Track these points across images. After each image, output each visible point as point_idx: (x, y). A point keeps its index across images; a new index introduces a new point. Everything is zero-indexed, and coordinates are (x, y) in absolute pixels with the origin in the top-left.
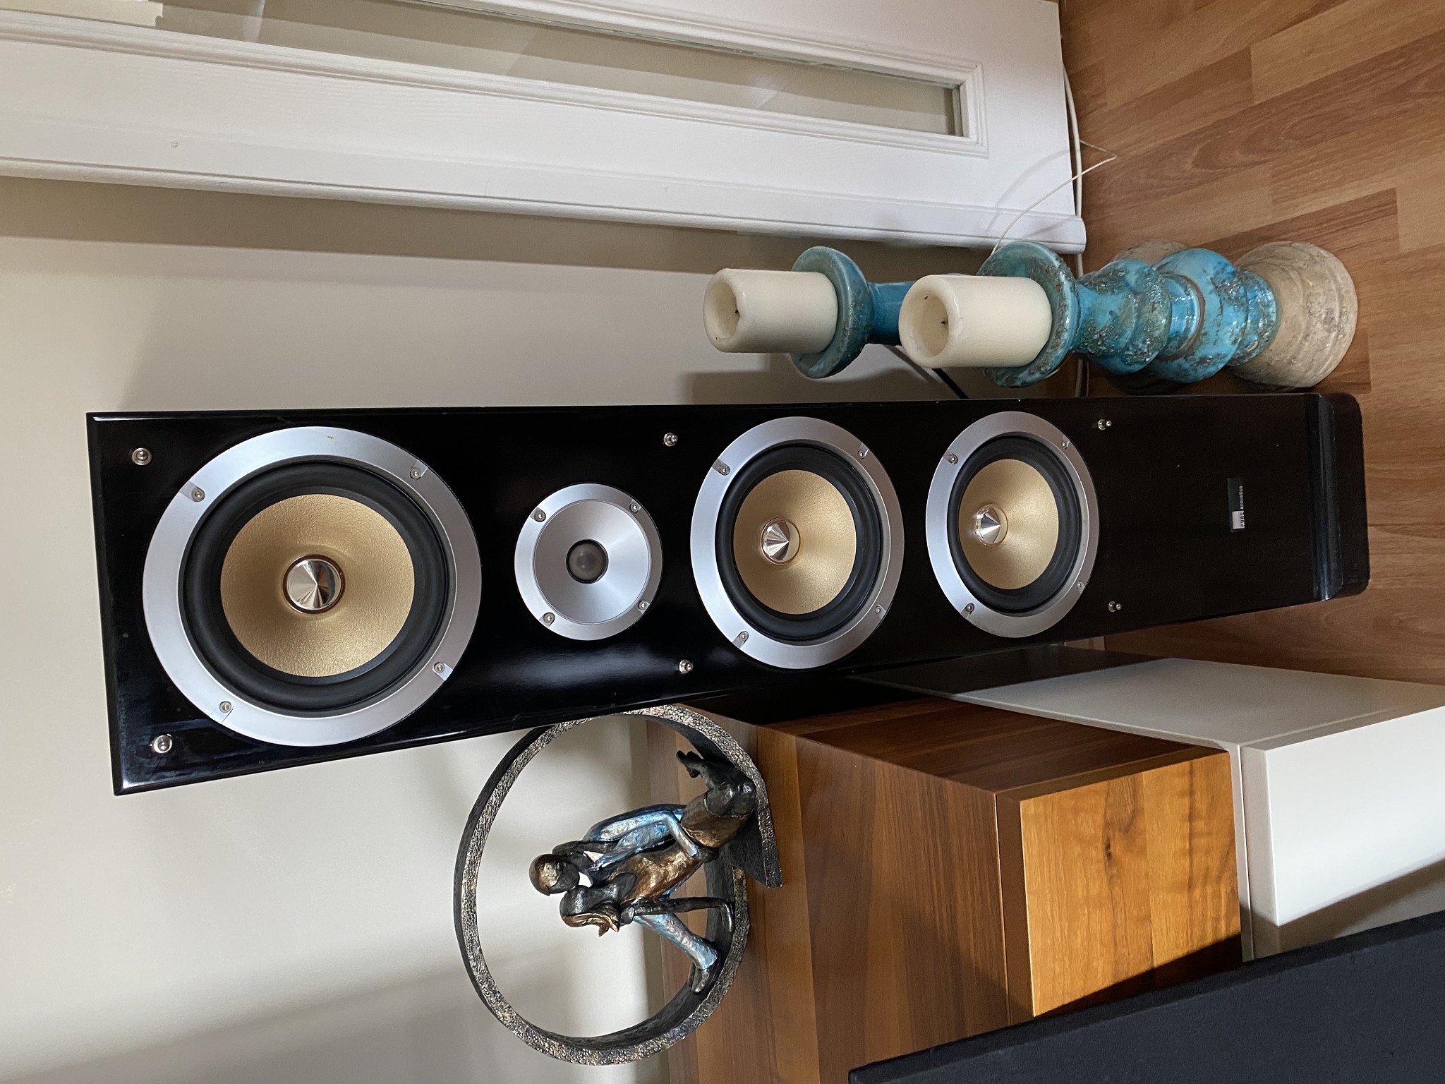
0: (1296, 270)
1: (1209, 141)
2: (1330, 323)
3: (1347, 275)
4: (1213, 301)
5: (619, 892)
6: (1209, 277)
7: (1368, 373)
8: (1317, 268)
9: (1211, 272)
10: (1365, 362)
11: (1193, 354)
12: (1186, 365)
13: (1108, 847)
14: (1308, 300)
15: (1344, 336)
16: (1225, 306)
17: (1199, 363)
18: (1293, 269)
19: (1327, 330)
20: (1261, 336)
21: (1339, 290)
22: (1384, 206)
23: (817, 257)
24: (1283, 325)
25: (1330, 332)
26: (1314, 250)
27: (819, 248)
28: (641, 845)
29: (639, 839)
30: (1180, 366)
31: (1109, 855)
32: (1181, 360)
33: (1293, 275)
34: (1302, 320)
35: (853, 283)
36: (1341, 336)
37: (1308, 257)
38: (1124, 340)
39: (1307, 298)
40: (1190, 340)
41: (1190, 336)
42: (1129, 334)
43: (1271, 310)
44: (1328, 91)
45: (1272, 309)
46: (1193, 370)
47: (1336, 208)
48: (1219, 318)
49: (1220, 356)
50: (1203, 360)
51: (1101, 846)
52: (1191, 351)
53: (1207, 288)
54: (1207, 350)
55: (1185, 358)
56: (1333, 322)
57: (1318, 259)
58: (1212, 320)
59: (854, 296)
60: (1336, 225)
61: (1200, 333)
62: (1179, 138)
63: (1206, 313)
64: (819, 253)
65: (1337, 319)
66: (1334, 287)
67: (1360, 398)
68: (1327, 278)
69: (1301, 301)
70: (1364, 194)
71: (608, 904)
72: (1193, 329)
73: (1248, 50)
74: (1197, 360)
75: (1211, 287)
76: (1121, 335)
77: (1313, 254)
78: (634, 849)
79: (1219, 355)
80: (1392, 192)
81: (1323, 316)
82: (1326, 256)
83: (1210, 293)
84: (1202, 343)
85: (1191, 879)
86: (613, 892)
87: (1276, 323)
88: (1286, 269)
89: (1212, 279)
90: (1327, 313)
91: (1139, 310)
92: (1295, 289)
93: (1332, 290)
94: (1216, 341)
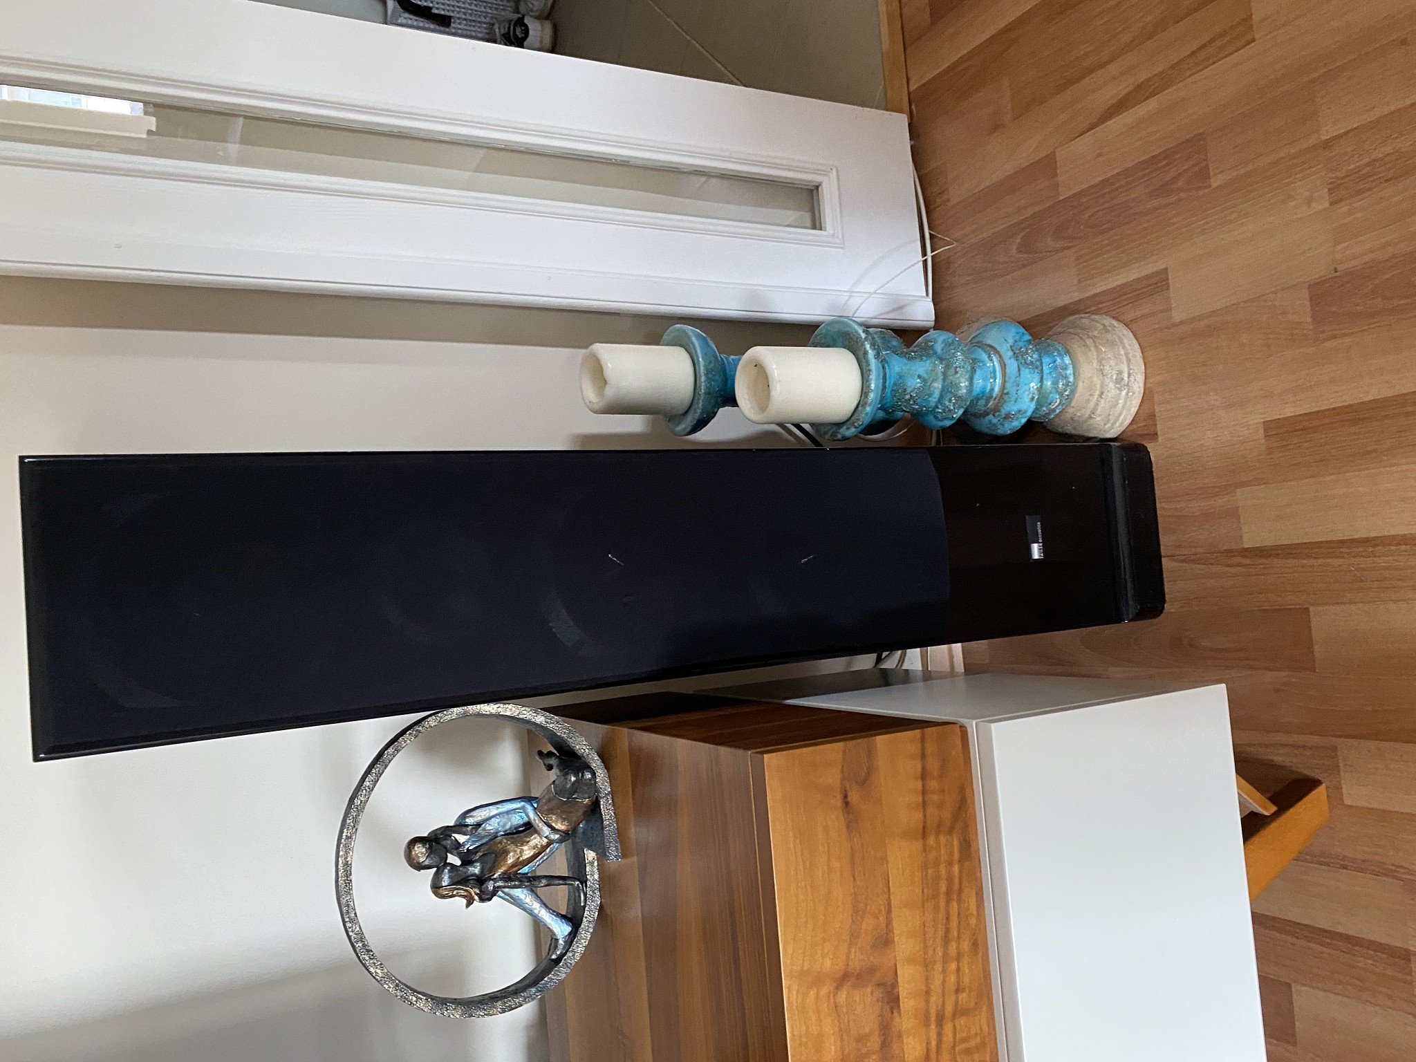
0: (1092, 338)
1: (1028, 230)
2: (1120, 383)
3: (1134, 341)
4: (1012, 365)
5: (482, 870)
6: (1008, 345)
7: (1155, 425)
8: (1109, 336)
9: (1011, 341)
10: (1152, 416)
11: (999, 411)
12: (995, 421)
13: (846, 796)
14: (1101, 362)
15: (1134, 393)
16: (1022, 369)
17: (1005, 418)
18: (1089, 337)
19: (1119, 389)
20: (1061, 394)
21: (1127, 354)
22: (1158, 284)
23: (677, 333)
24: (1080, 384)
25: (1120, 390)
26: (1108, 321)
27: (678, 326)
28: (503, 830)
29: (501, 824)
30: (990, 421)
31: (847, 804)
32: (990, 417)
33: (1089, 342)
34: (1097, 381)
35: (705, 355)
36: (1131, 394)
37: (1102, 327)
38: (933, 400)
39: (1100, 361)
40: (995, 399)
41: (994, 395)
42: (937, 394)
43: (1068, 372)
44: (1114, 187)
45: (1070, 371)
46: (1001, 424)
47: (1125, 285)
48: (1018, 379)
49: (1021, 413)
50: (1008, 417)
51: (839, 797)
52: (996, 410)
53: (1008, 355)
54: (1009, 407)
55: (994, 415)
56: (1123, 383)
57: (1110, 328)
58: (1012, 381)
59: (705, 366)
60: (1126, 300)
61: (1003, 393)
62: (1005, 228)
63: (1007, 376)
64: (678, 330)
65: (1126, 379)
66: (1122, 352)
67: (1150, 447)
68: (1116, 345)
69: (1095, 365)
70: (1144, 273)
71: (473, 879)
72: (997, 389)
73: (1054, 153)
74: (1003, 416)
75: (1010, 353)
76: (930, 395)
77: (1106, 324)
78: (497, 833)
79: (1020, 411)
80: (1165, 271)
81: (1114, 377)
82: (1117, 326)
83: (1010, 358)
84: (1005, 401)
85: (924, 827)
86: (476, 869)
87: (1074, 383)
88: (1083, 337)
89: (1011, 347)
90: (1117, 374)
91: (945, 374)
92: (1090, 354)
93: (1121, 355)
94: (1016, 399)
